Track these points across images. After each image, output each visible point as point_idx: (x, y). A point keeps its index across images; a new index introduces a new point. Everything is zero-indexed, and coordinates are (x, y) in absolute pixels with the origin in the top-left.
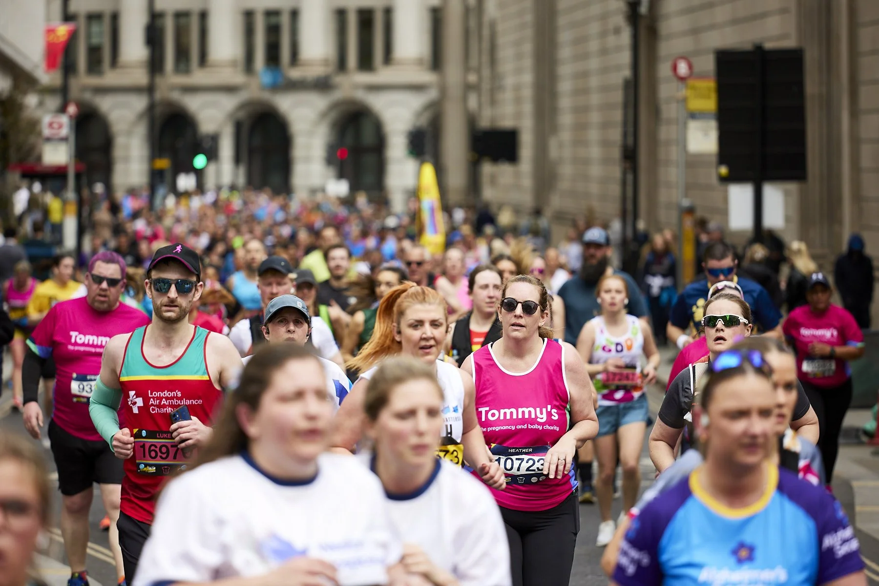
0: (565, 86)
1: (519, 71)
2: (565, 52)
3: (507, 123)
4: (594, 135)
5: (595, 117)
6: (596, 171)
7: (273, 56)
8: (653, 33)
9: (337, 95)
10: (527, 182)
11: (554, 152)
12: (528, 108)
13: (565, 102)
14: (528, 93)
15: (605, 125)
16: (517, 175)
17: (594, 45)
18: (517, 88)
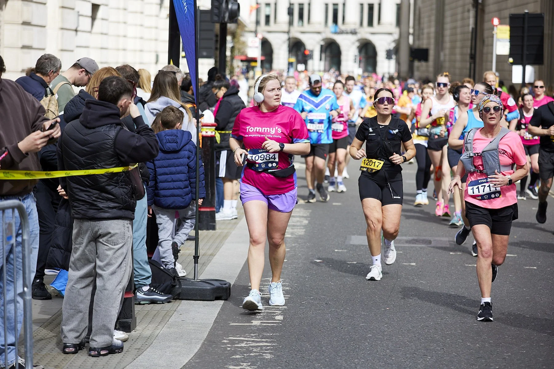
0: (447, 33)
1: (429, 27)
2: (448, 19)
3: (425, 46)
4: (458, 51)
5: (458, 44)
6: (458, 65)
7: (335, 21)
8: (483, 11)
9: (359, 36)
10: (431, 69)
11: (442, 58)
12: (432, 41)
13: (447, 39)
14: (432, 35)
15: (462, 47)
16: (427, 67)
17: (459, 16)
18: (429, 33)
